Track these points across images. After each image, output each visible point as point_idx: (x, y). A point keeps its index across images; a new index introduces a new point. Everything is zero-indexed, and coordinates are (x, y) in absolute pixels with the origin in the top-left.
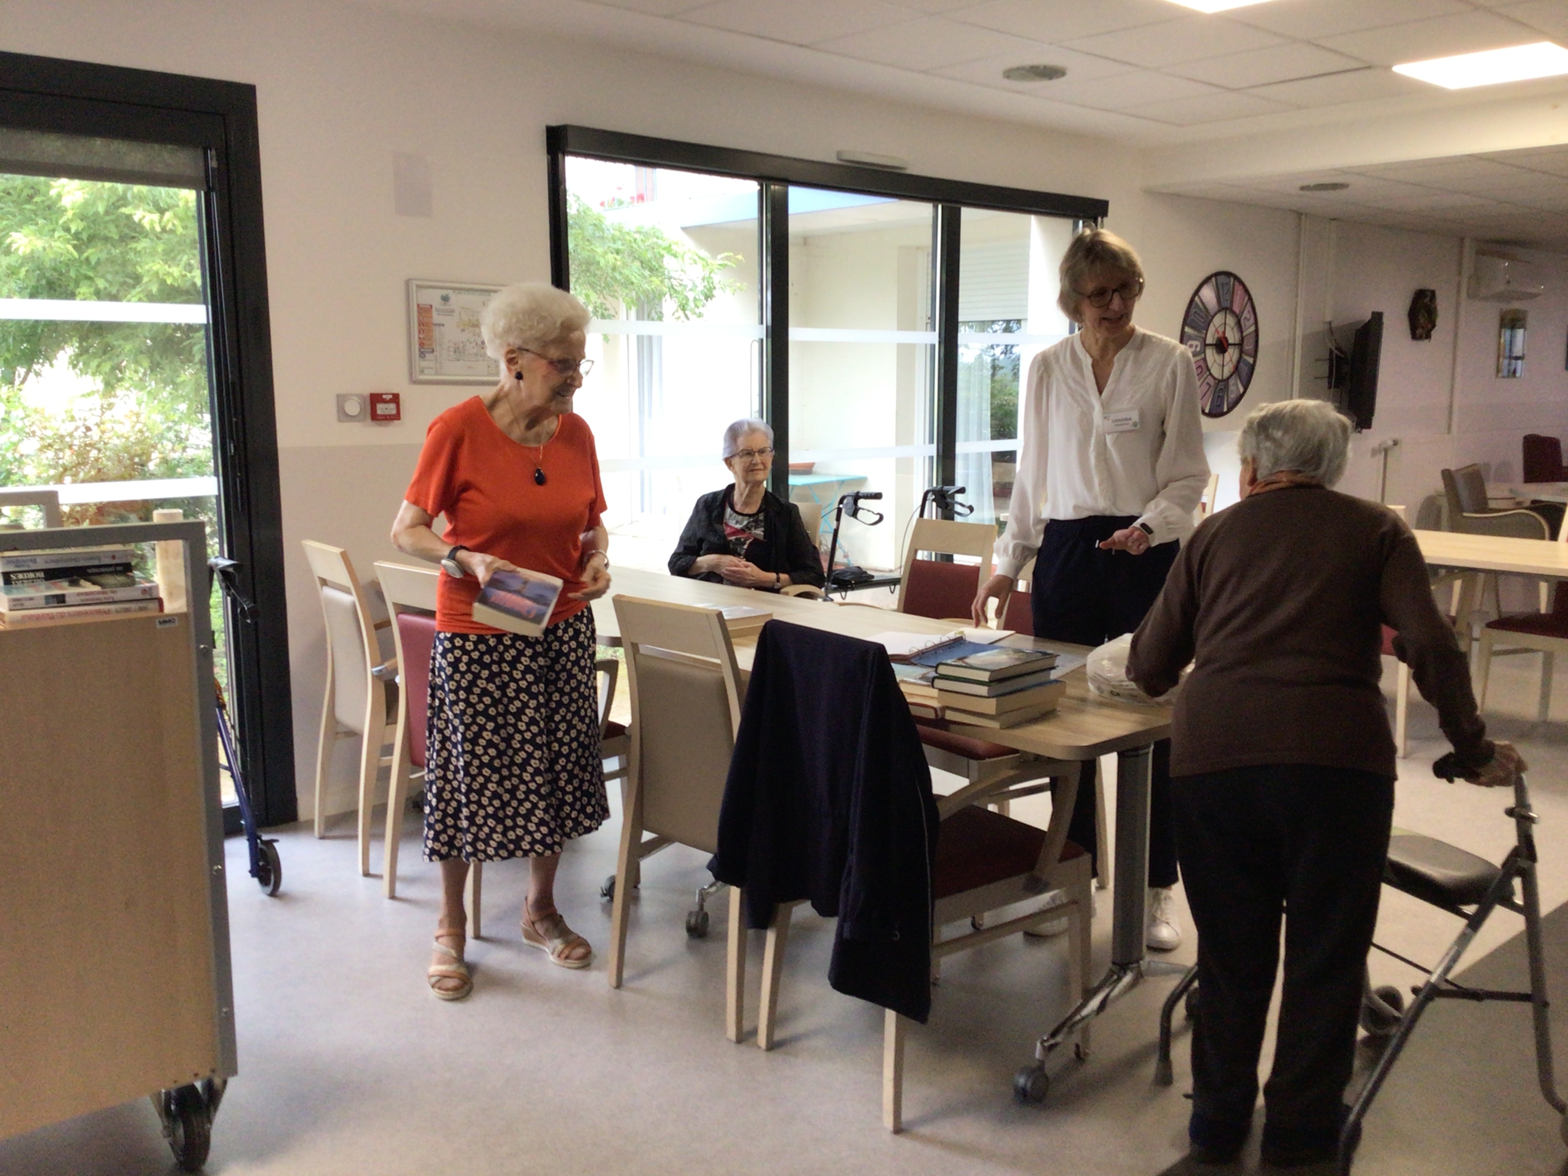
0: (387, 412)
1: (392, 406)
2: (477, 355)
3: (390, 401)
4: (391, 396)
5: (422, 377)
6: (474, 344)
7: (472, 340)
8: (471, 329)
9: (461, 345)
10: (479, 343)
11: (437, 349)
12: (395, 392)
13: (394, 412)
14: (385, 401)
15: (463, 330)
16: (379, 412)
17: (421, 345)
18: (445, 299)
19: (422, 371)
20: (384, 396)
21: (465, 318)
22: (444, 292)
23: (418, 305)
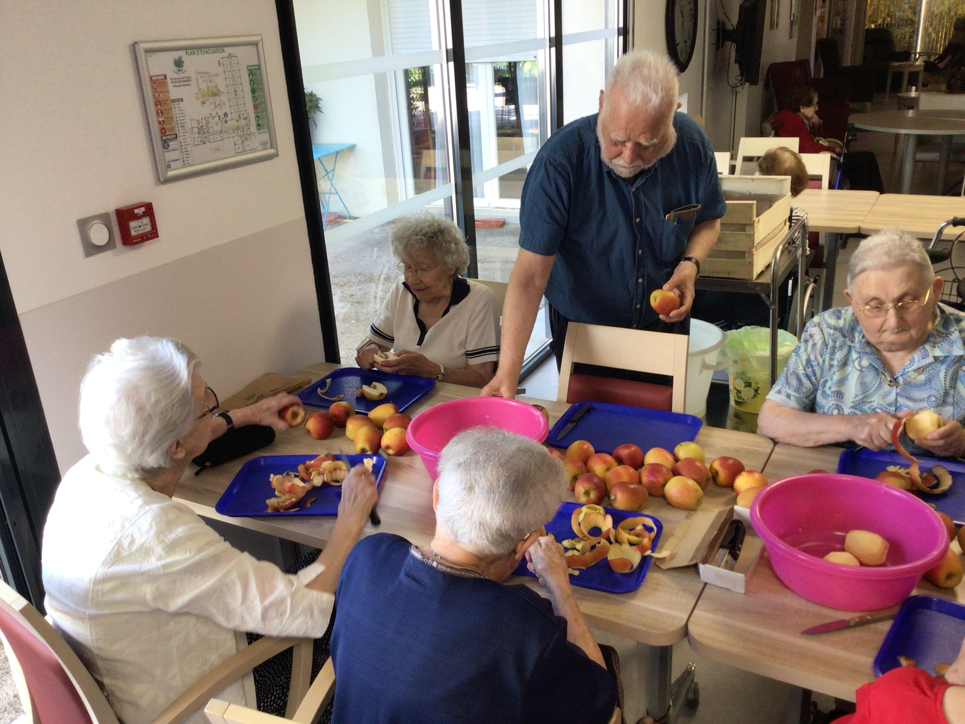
0: (141, 231)
1: (146, 220)
2: (222, 132)
3: (144, 215)
4: (143, 209)
5: (170, 174)
6: (216, 119)
7: (214, 114)
8: (211, 99)
9: (204, 122)
10: (222, 116)
11: (180, 133)
12: (146, 199)
13: (149, 228)
14: (137, 217)
15: (203, 103)
16: (133, 233)
17: (163, 131)
18: (179, 63)
19: (169, 166)
20: (136, 211)
21: (203, 86)
22: (177, 55)
23: (151, 78)
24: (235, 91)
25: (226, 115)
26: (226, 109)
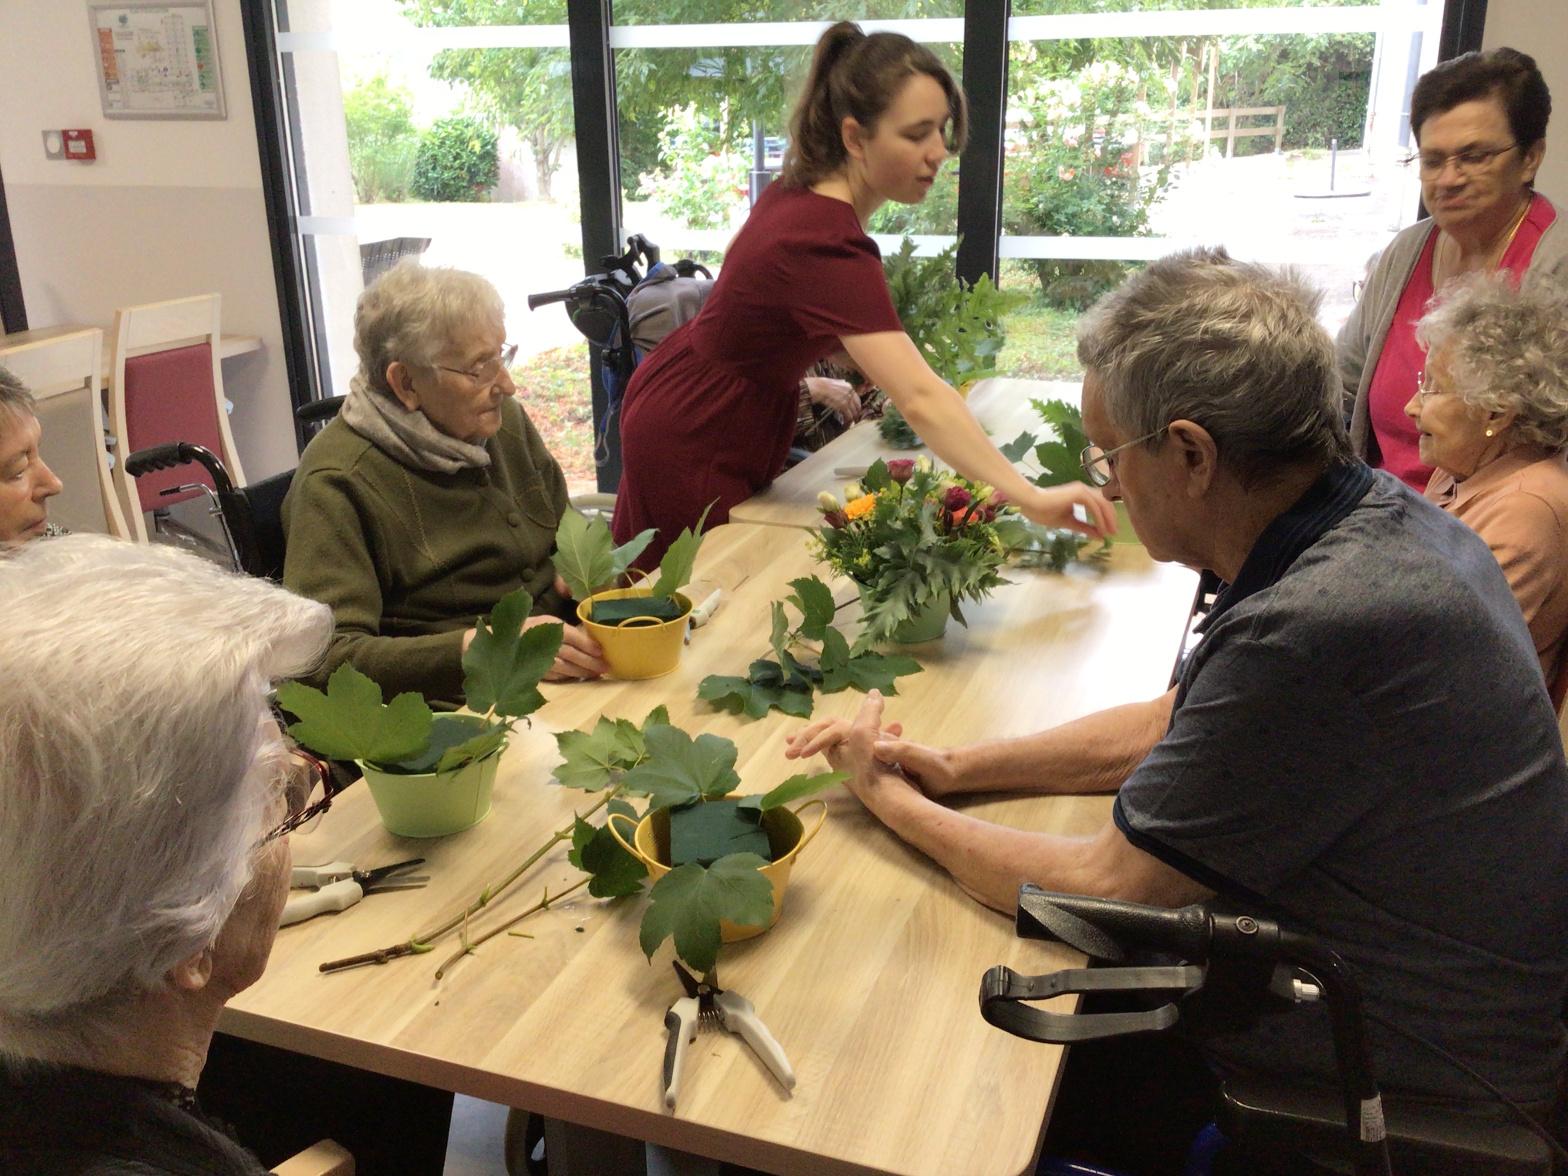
0: (79, 151)
1: (83, 143)
2: (161, 84)
3: (78, 138)
4: (78, 133)
5: (113, 112)
6: (156, 72)
7: (154, 66)
8: (152, 53)
9: (144, 73)
10: (162, 70)
11: (122, 79)
12: (86, 127)
13: (86, 150)
14: (73, 139)
15: (144, 56)
16: (72, 150)
17: (107, 75)
18: (123, 20)
20: (71, 133)
21: (144, 41)
22: (121, 12)
23: (99, 30)
24: (177, 49)
25: (166, 69)
26: (166, 64)
